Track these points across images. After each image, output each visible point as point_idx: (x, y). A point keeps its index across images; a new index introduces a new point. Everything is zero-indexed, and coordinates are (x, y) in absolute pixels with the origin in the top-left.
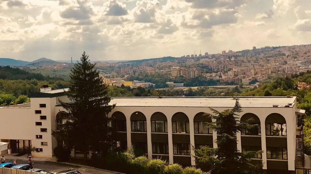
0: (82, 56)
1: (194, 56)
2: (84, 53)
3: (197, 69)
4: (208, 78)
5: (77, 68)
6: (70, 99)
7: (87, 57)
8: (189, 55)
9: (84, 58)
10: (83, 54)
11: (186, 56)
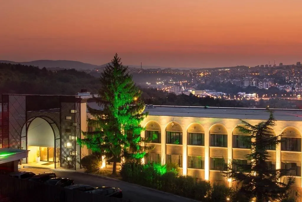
0: (113, 58)
1: (268, 66)
2: (117, 55)
3: (270, 80)
4: (281, 89)
5: (107, 71)
6: (98, 104)
7: (119, 60)
8: (263, 66)
9: (116, 62)
10: (115, 56)
11: (260, 66)
